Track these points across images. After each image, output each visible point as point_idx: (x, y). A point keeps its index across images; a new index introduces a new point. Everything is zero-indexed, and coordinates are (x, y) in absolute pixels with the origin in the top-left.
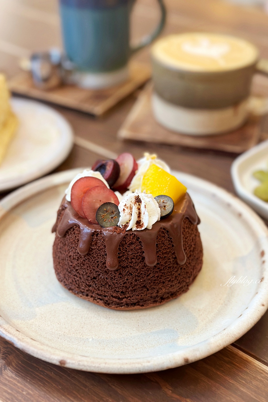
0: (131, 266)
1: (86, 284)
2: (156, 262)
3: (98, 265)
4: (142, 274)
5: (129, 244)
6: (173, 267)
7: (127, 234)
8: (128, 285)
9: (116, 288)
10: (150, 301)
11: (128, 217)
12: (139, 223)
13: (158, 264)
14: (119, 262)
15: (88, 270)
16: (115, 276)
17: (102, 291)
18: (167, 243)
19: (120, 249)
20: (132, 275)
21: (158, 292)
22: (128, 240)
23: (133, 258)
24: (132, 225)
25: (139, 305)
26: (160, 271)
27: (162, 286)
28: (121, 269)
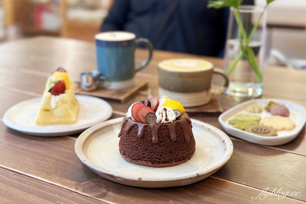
0: (164, 141)
1: (142, 154)
2: (176, 139)
3: (148, 142)
4: (169, 145)
5: (163, 130)
6: (184, 143)
7: (162, 125)
8: (163, 151)
9: (157, 153)
10: (173, 161)
11: (161, 117)
12: (166, 120)
13: (177, 140)
14: (159, 139)
15: (143, 146)
16: (156, 147)
17: (150, 156)
18: (180, 129)
19: (158, 132)
20: (165, 146)
21: (177, 156)
22: (163, 128)
23: (165, 137)
24: (164, 121)
25: (169, 163)
26: (178, 144)
27: (179, 152)
28: (159, 143)
